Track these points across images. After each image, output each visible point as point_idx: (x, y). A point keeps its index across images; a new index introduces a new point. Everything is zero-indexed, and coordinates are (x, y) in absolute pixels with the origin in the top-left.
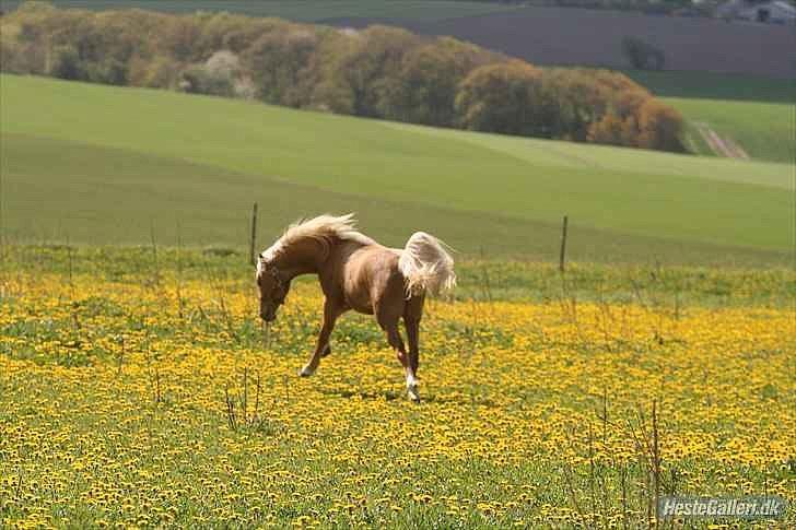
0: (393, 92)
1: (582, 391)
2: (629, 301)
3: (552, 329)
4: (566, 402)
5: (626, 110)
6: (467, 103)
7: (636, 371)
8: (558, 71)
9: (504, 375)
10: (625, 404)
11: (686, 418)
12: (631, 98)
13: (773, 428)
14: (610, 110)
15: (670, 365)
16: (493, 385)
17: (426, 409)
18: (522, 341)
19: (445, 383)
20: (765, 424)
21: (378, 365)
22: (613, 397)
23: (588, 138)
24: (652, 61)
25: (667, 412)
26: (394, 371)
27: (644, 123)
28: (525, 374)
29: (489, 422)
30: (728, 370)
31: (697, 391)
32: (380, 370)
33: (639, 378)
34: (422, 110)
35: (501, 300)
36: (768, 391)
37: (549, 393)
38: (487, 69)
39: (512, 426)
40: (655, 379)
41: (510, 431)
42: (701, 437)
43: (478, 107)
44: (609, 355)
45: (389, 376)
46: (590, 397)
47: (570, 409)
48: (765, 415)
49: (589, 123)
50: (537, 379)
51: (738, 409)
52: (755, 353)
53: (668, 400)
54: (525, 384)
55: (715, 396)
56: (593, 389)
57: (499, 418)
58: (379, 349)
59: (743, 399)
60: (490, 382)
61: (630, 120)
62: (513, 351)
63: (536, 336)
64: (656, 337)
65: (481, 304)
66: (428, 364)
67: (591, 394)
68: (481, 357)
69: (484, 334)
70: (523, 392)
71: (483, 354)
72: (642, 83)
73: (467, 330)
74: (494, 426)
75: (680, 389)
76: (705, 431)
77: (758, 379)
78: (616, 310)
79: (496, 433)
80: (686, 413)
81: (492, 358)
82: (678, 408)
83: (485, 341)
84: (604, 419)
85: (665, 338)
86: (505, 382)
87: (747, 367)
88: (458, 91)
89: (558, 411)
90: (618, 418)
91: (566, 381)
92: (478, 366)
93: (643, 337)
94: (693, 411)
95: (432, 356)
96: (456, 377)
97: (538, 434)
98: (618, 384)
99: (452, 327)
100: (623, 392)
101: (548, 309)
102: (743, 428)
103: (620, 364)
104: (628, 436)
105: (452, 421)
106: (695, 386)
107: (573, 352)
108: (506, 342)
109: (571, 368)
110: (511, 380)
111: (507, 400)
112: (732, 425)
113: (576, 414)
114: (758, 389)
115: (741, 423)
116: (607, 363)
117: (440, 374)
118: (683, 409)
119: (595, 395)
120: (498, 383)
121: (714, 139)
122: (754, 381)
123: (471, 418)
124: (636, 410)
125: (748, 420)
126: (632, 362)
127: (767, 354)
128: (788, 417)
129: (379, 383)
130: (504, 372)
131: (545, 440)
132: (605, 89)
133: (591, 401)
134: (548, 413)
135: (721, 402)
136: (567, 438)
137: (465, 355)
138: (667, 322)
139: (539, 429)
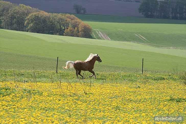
0: (6, 20)
1: (63, 108)
2: (77, 82)
3: (54, 90)
4: (59, 112)
5: (75, 26)
6: (28, 24)
7: (79, 102)
8: (55, 14)
9: (40, 104)
10: (76, 112)
11: (93, 116)
12: (77, 22)
13: (119, 118)
14: (70, 26)
15: (89, 100)
16: (37, 107)
17: (17, 114)
18: (45, 94)
19: (23, 107)
20: (116, 117)
21: (3, 101)
22: (72, 110)
23: (64, 34)
24: (82, 11)
25: (88, 114)
26: (7, 103)
27: (80, 30)
28: (46, 103)
29: (36, 118)
30: (105, 101)
31: (97, 108)
32: (3, 103)
33: (80, 104)
34: (15, 26)
35: (39, 82)
36: (117, 108)
37: (54, 109)
38: (34, 14)
39: (43, 119)
40: (84, 104)
41: (42, 120)
42: (98, 121)
43: (31, 25)
44: (71, 98)
45: (6, 105)
46: (65, 110)
47: (60, 114)
48: (116, 115)
49: (64, 29)
50: (50, 105)
51: (109, 113)
52: (113, 96)
53: (89, 111)
54: (47, 106)
55: (102, 109)
56: (66, 108)
57: (39, 117)
58: (3, 97)
59: (110, 110)
60: (36, 106)
61: (76, 28)
62: (43, 97)
63: (49, 92)
64: (85, 92)
65: (33, 83)
66: (17, 101)
67: (66, 109)
68: (33, 99)
69: (34, 92)
70: (46, 109)
71: (34, 97)
72: (80, 18)
73: (29, 91)
74: (38, 119)
75: (92, 107)
76: (99, 120)
77: (114, 104)
78: (73, 84)
79: (38, 121)
80: (93, 114)
81: (36, 99)
82: (91, 113)
83: (35, 94)
84: (70, 116)
85: (87, 92)
86: (41, 106)
87: (111, 101)
88: (25, 20)
89: (56, 114)
90: (74, 116)
91: (59, 106)
92: (32, 101)
93: (81, 92)
94: (96, 114)
95: (19, 99)
96: (26, 105)
97: (51, 121)
98: (74, 106)
99: (25, 90)
100: (75, 109)
101: (53, 84)
102: (110, 119)
103: (74, 100)
104: (77, 121)
105: (25, 118)
106: (96, 106)
107: (61, 97)
108: (41, 94)
109: (60, 102)
110: (42, 105)
111: (41, 111)
112: (107, 118)
113: (62, 115)
114: (114, 107)
115: (110, 117)
116: (70, 100)
117: (21, 104)
118: (93, 113)
119: (67, 109)
120: (38, 106)
121: (100, 34)
122: (113, 105)
123: (30, 117)
124: (79, 114)
125: (111, 116)
126: (78, 100)
127: (116, 97)
128: (123, 115)
129: (3, 107)
130: (40, 103)
131: (52, 123)
132: (69, 20)
133: (66, 111)
134: (53, 115)
135: (104, 111)
136: (59, 122)
137: (28, 98)
138: (88, 88)
139: (51, 120)
